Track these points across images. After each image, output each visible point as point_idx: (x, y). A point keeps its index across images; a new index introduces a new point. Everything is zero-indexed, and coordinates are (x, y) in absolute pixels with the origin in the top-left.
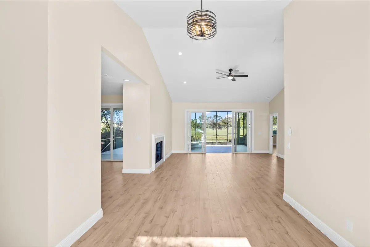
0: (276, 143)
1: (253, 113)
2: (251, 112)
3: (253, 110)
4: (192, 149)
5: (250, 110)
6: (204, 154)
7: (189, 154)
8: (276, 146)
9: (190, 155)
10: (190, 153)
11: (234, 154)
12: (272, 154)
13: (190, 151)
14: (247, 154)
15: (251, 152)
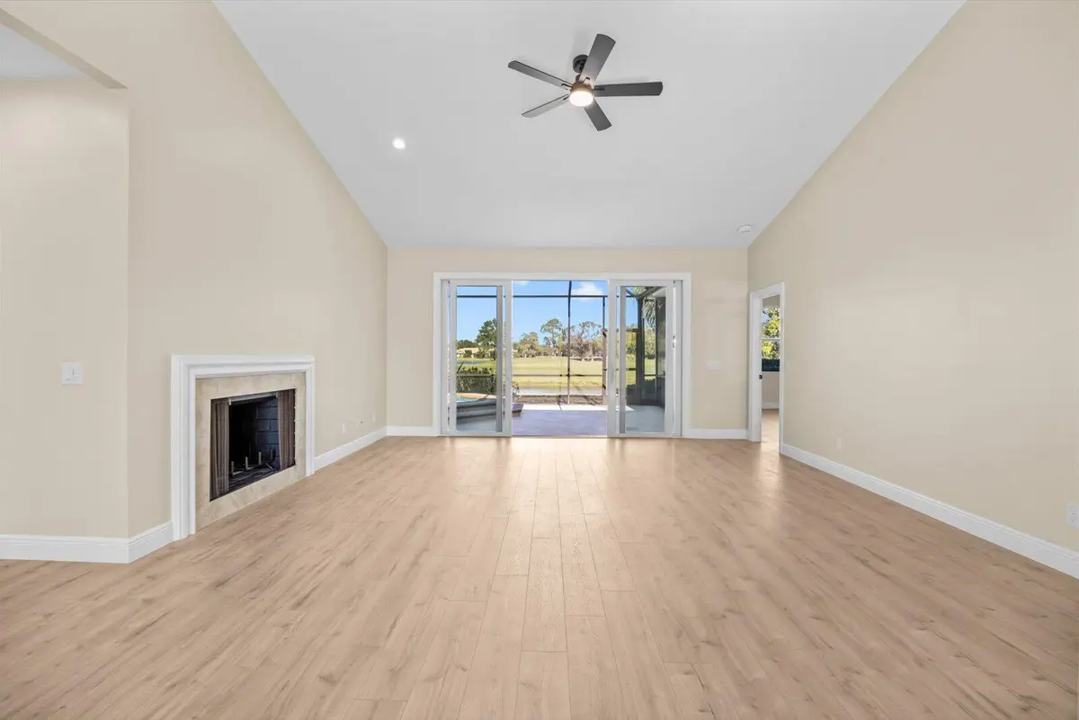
0: (777, 400)
1: (687, 286)
2: (678, 284)
3: (687, 278)
4: (458, 423)
5: (677, 276)
6: (503, 442)
7: (448, 441)
8: (778, 410)
9: (452, 443)
10: (452, 437)
11: (618, 442)
12: (759, 443)
13: (452, 428)
14: (664, 442)
15: (678, 436)
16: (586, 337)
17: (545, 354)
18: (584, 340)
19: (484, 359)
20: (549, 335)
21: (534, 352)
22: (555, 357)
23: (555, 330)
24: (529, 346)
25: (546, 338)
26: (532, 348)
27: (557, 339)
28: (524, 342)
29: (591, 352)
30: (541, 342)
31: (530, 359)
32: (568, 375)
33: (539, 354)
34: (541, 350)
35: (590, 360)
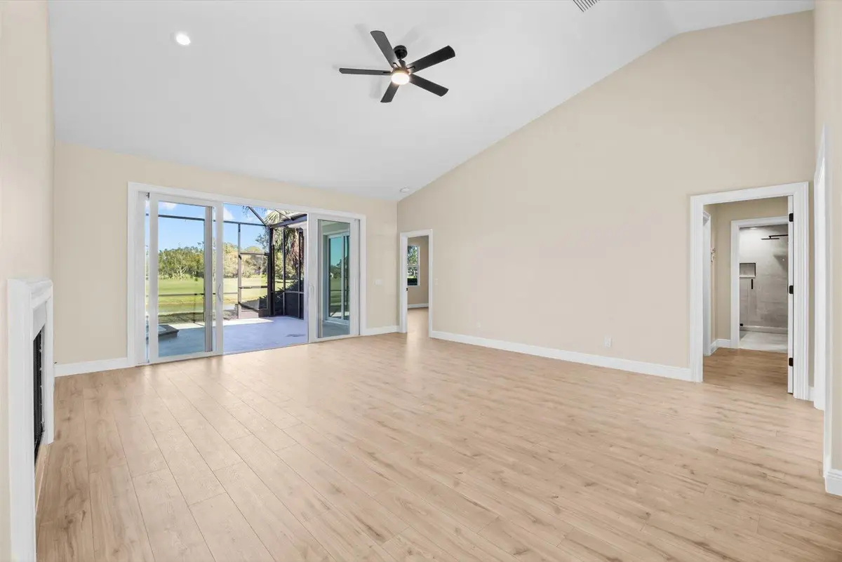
0: (427, 301)
1: (363, 224)
2: (357, 222)
3: (363, 218)
6: (214, 361)
7: (147, 370)
8: (427, 308)
9: (153, 372)
10: (154, 365)
12: (407, 333)
15: (357, 335)
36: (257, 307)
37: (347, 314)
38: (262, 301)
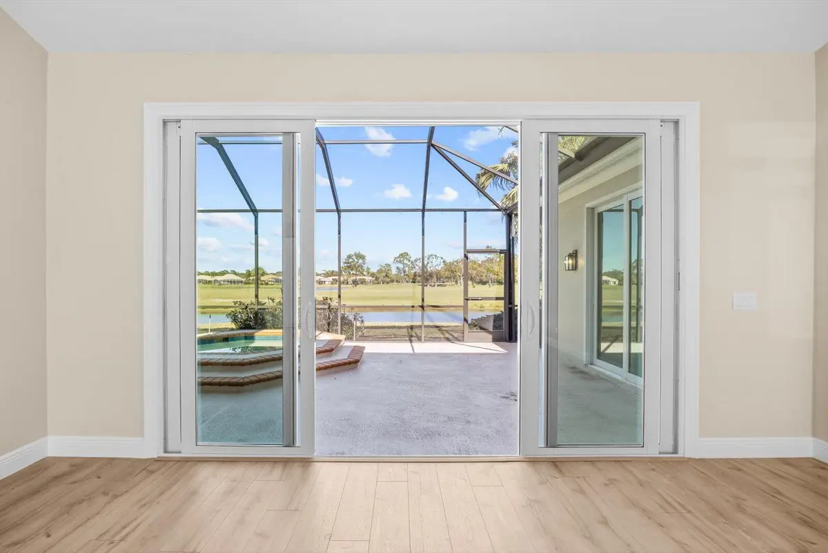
2: (672, 125)
16: (430, 267)
17: (397, 281)
18: (429, 270)
19: (348, 286)
20: (401, 266)
21: (388, 280)
22: (405, 284)
23: (406, 261)
24: (384, 274)
25: (398, 268)
26: (387, 276)
27: (407, 269)
28: (380, 271)
29: (435, 279)
30: (394, 271)
31: (385, 285)
32: (422, 307)
33: (392, 281)
34: (394, 278)
35: (434, 286)
36: (490, 326)
37: (637, 348)
38: (497, 318)
